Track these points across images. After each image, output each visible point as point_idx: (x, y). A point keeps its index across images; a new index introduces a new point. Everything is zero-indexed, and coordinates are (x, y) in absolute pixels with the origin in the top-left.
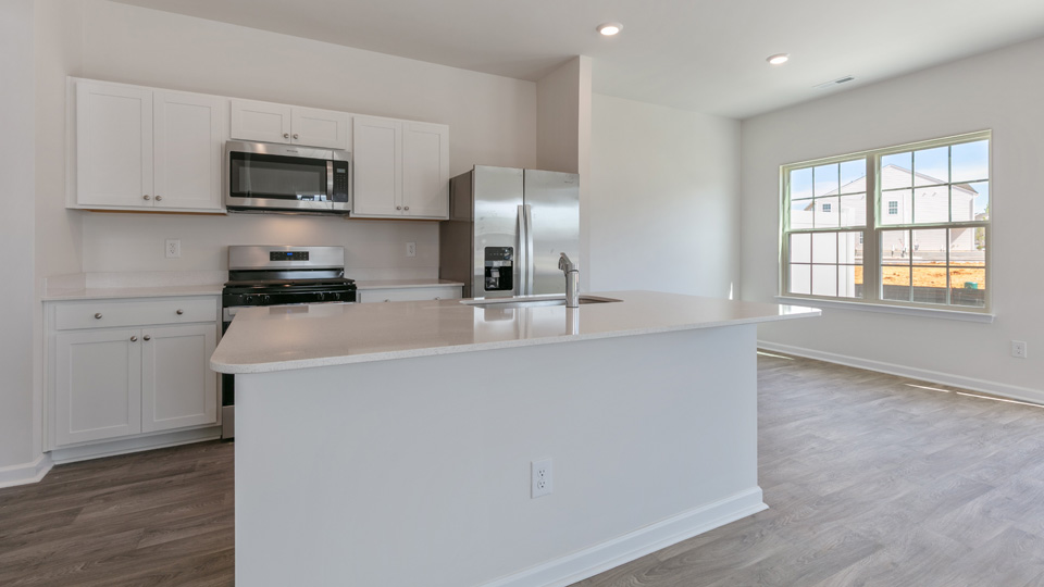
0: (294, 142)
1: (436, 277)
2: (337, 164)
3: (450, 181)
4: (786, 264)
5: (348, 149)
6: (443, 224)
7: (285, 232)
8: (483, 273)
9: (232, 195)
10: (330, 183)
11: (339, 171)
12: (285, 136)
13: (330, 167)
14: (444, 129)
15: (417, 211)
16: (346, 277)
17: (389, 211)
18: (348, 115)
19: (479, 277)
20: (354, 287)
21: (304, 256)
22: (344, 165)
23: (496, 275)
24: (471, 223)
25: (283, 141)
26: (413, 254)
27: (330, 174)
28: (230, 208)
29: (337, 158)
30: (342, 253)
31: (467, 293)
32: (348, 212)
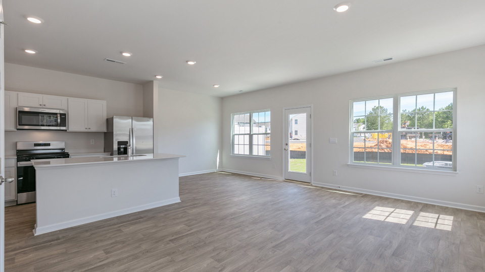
0: (44, 107)
1: (103, 151)
2: (61, 114)
3: (107, 119)
4: (233, 144)
5: (66, 109)
6: (105, 133)
7: (40, 137)
8: (117, 149)
9: (19, 125)
10: (59, 121)
11: (62, 117)
12: (40, 105)
13: (59, 115)
14: (104, 103)
15: (94, 129)
16: (66, 151)
17: (83, 129)
18: (66, 98)
19: (116, 151)
20: (69, 155)
21: (49, 145)
22: (65, 115)
23: (122, 150)
24: (113, 133)
25: (40, 107)
26: (94, 143)
27: (59, 118)
28: (18, 129)
29: (61, 112)
30: (64, 143)
31: (112, 154)
32: (66, 130)
